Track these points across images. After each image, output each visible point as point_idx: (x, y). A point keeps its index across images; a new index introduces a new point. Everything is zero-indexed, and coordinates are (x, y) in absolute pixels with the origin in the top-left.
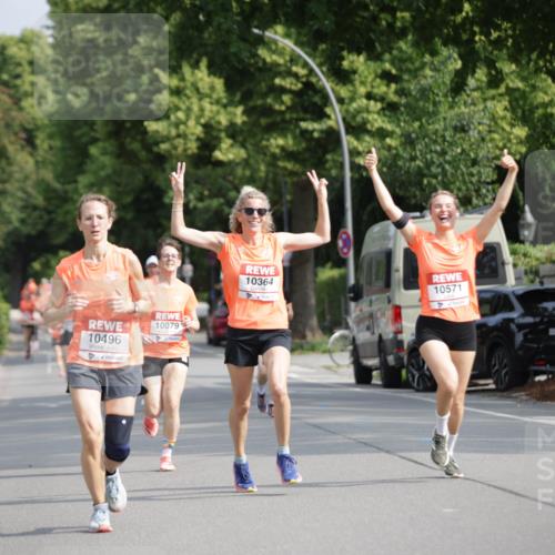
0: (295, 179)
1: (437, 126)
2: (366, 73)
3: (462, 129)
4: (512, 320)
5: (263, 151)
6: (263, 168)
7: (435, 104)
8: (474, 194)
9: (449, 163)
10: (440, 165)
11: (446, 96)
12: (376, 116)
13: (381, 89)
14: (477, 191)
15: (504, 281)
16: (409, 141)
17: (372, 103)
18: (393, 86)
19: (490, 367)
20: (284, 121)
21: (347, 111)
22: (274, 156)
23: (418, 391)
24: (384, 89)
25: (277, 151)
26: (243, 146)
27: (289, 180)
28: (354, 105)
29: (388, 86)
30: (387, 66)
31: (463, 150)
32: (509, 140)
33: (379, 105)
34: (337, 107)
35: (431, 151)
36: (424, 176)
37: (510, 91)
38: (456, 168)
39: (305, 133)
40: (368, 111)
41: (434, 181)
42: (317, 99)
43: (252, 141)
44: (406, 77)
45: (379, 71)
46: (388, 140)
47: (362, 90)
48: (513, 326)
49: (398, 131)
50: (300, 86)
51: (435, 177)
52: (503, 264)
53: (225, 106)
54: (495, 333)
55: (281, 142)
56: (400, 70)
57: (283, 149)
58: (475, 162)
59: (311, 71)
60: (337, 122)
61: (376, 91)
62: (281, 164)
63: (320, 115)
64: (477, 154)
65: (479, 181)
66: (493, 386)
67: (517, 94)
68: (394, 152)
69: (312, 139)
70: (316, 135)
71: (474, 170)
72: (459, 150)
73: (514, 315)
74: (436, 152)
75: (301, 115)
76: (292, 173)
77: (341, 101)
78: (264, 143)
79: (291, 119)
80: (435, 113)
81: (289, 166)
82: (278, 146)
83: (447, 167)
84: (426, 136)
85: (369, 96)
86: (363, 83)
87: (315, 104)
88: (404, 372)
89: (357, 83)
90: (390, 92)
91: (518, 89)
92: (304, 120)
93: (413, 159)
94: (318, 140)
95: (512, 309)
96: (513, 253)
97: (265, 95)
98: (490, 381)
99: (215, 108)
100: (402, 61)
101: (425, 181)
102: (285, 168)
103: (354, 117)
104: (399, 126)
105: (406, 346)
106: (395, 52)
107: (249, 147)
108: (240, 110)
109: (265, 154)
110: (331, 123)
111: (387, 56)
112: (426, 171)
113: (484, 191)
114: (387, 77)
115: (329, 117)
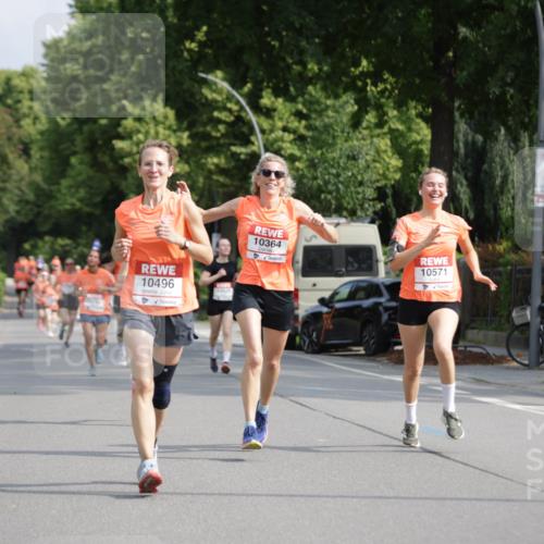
0: (226, 190)
1: (335, 155)
2: (284, 111)
3: (354, 158)
4: (380, 304)
5: (202, 167)
6: (201, 180)
7: (334, 137)
8: (359, 207)
9: (342, 183)
10: (335, 184)
11: (343, 132)
12: (288, 145)
13: (294, 124)
14: (362, 206)
15: (377, 274)
16: (312, 165)
17: (286, 134)
18: (304, 122)
19: (362, 338)
20: (219, 145)
21: (267, 140)
22: (210, 172)
23: (307, 352)
24: (296, 124)
25: (212, 167)
26: (187, 162)
27: (221, 190)
28: (273, 135)
29: (300, 122)
30: (300, 106)
31: (353, 174)
32: (388, 169)
33: (292, 137)
34: (259, 135)
35: (329, 174)
36: (323, 192)
37: (391, 131)
38: (347, 187)
39: (235, 156)
40: (283, 141)
41: (329, 197)
42: (245, 129)
43: (194, 159)
44: (314, 116)
45: (294, 110)
46: (297, 164)
47: (280, 124)
48: (381, 308)
49: (305, 156)
50: (232, 118)
51: (330, 193)
52: (377, 261)
53: (175, 131)
54: (367, 313)
55: (215, 160)
56: (309, 110)
57: (217, 166)
58: (361, 184)
59: (242, 108)
60: (259, 148)
61: (290, 125)
62: (215, 177)
63: (247, 142)
64: (363, 178)
65: (364, 198)
66: (363, 352)
67: (396, 134)
68: (301, 172)
69: (239, 160)
70: (242, 157)
71: (360, 190)
72: (350, 174)
73: (382, 300)
74: (333, 174)
75: (232, 141)
76: (223, 185)
77: (263, 132)
78: (203, 161)
79: (225, 144)
80: (333, 145)
81: (221, 179)
82: (213, 164)
83: (340, 186)
84: (326, 161)
85: (285, 129)
86: (281, 119)
87: (243, 133)
88: (298, 339)
89: (276, 118)
90: (300, 126)
91: (397, 130)
92: (234, 145)
93: (315, 178)
94: (245, 161)
95: (381, 295)
96: (385, 253)
97: (205, 125)
98: (361, 348)
99: (167, 132)
100: (311, 103)
101: (323, 196)
102: (218, 181)
103: (272, 144)
104: (306, 153)
105: (300, 319)
106: (307, 96)
107: (192, 163)
108: (186, 135)
109: (203, 169)
110: (254, 148)
111: (300, 99)
112: (324, 188)
113: (366, 205)
114: (299, 115)
115: (253, 143)
